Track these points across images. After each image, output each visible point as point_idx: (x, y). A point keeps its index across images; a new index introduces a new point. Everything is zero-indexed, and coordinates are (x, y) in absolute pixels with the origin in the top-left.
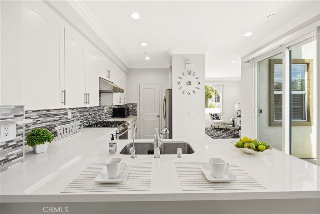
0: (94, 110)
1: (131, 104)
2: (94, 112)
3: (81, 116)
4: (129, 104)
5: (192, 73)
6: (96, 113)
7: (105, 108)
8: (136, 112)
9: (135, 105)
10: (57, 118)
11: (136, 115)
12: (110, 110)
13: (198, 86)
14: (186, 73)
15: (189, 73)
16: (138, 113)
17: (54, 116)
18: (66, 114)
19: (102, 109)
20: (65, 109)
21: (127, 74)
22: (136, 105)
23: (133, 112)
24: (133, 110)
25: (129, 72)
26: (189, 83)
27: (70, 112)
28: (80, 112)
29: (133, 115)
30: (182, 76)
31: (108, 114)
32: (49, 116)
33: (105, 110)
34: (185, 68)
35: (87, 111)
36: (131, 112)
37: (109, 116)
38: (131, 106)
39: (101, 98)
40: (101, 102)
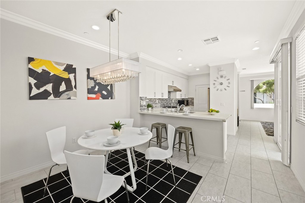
0: (167, 100)
3: (161, 103)
4: (189, 98)
5: (224, 77)
6: (168, 102)
7: (173, 100)
8: (193, 103)
9: (193, 99)
10: (153, 102)
11: (193, 105)
12: (177, 101)
13: (228, 85)
14: (219, 77)
15: (222, 77)
16: (195, 104)
17: (152, 101)
18: (156, 101)
19: (171, 101)
20: (155, 99)
21: (188, 79)
25: (188, 78)
26: (221, 84)
27: (157, 101)
28: (161, 101)
29: (191, 105)
30: (216, 79)
32: (151, 101)
33: (173, 101)
34: (218, 74)
35: (164, 101)
36: (190, 103)
38: (190, 100)
39: (171, 95)
40: (171, 97)
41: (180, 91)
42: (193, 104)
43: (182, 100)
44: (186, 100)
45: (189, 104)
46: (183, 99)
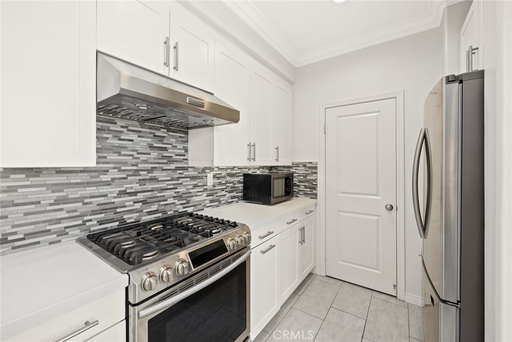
0: (154, 180)
1: (300, 163)
2: (149, 186)
4: (297, 165)
6: (163, 190)
7: (210, 175)
8: (314, 187)
9: (312, 168)
11: (315, 196)
12: (235, 179)
16: (320, 190)
19: (193, 178)
21: (292, 83)
22: (316, 168)
23: (306, 187)
24: (307, 181)
29: (306, 194)
31: (223, 190)
33: (210, 181)
35: (108, 184)
36: (302, 188)
37: (228, 195)
38: (301, 171)
39: (190, 145)
40: (190, 156)
41: (232, 116)
42: (312, 191)
43: (266, 172)
44: (286, 171)
45: (295, 189)
46: (271, 168)
